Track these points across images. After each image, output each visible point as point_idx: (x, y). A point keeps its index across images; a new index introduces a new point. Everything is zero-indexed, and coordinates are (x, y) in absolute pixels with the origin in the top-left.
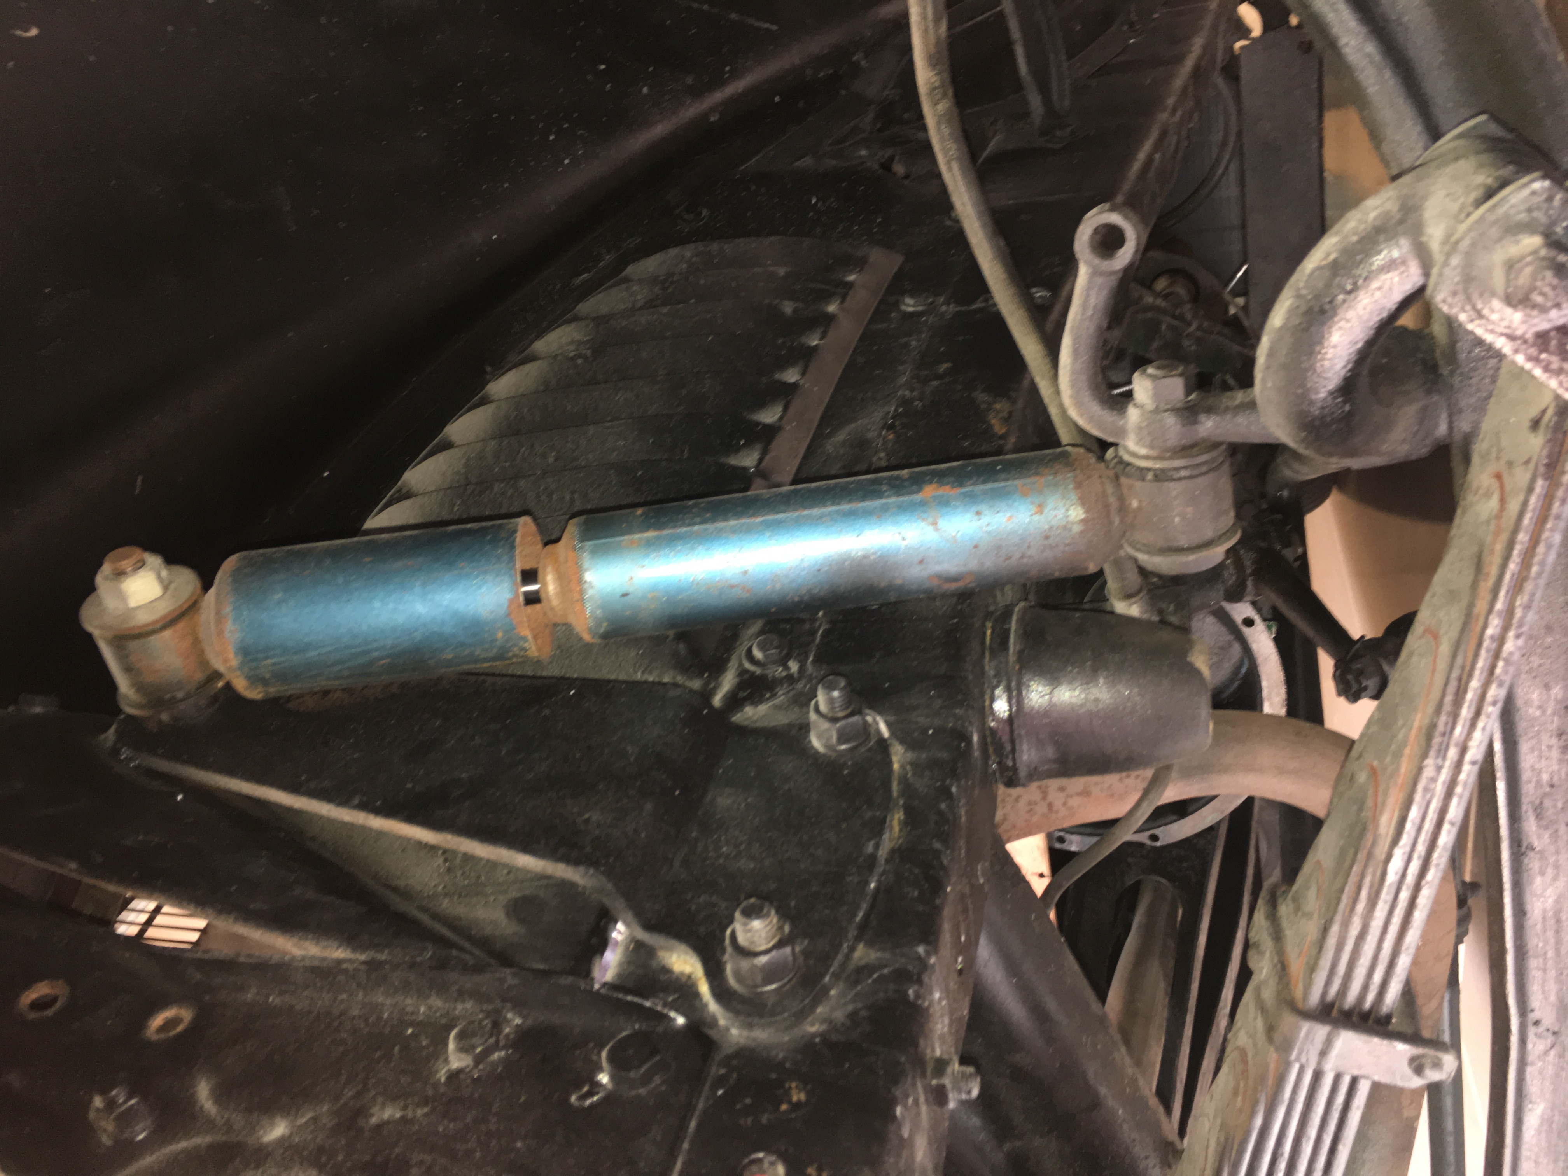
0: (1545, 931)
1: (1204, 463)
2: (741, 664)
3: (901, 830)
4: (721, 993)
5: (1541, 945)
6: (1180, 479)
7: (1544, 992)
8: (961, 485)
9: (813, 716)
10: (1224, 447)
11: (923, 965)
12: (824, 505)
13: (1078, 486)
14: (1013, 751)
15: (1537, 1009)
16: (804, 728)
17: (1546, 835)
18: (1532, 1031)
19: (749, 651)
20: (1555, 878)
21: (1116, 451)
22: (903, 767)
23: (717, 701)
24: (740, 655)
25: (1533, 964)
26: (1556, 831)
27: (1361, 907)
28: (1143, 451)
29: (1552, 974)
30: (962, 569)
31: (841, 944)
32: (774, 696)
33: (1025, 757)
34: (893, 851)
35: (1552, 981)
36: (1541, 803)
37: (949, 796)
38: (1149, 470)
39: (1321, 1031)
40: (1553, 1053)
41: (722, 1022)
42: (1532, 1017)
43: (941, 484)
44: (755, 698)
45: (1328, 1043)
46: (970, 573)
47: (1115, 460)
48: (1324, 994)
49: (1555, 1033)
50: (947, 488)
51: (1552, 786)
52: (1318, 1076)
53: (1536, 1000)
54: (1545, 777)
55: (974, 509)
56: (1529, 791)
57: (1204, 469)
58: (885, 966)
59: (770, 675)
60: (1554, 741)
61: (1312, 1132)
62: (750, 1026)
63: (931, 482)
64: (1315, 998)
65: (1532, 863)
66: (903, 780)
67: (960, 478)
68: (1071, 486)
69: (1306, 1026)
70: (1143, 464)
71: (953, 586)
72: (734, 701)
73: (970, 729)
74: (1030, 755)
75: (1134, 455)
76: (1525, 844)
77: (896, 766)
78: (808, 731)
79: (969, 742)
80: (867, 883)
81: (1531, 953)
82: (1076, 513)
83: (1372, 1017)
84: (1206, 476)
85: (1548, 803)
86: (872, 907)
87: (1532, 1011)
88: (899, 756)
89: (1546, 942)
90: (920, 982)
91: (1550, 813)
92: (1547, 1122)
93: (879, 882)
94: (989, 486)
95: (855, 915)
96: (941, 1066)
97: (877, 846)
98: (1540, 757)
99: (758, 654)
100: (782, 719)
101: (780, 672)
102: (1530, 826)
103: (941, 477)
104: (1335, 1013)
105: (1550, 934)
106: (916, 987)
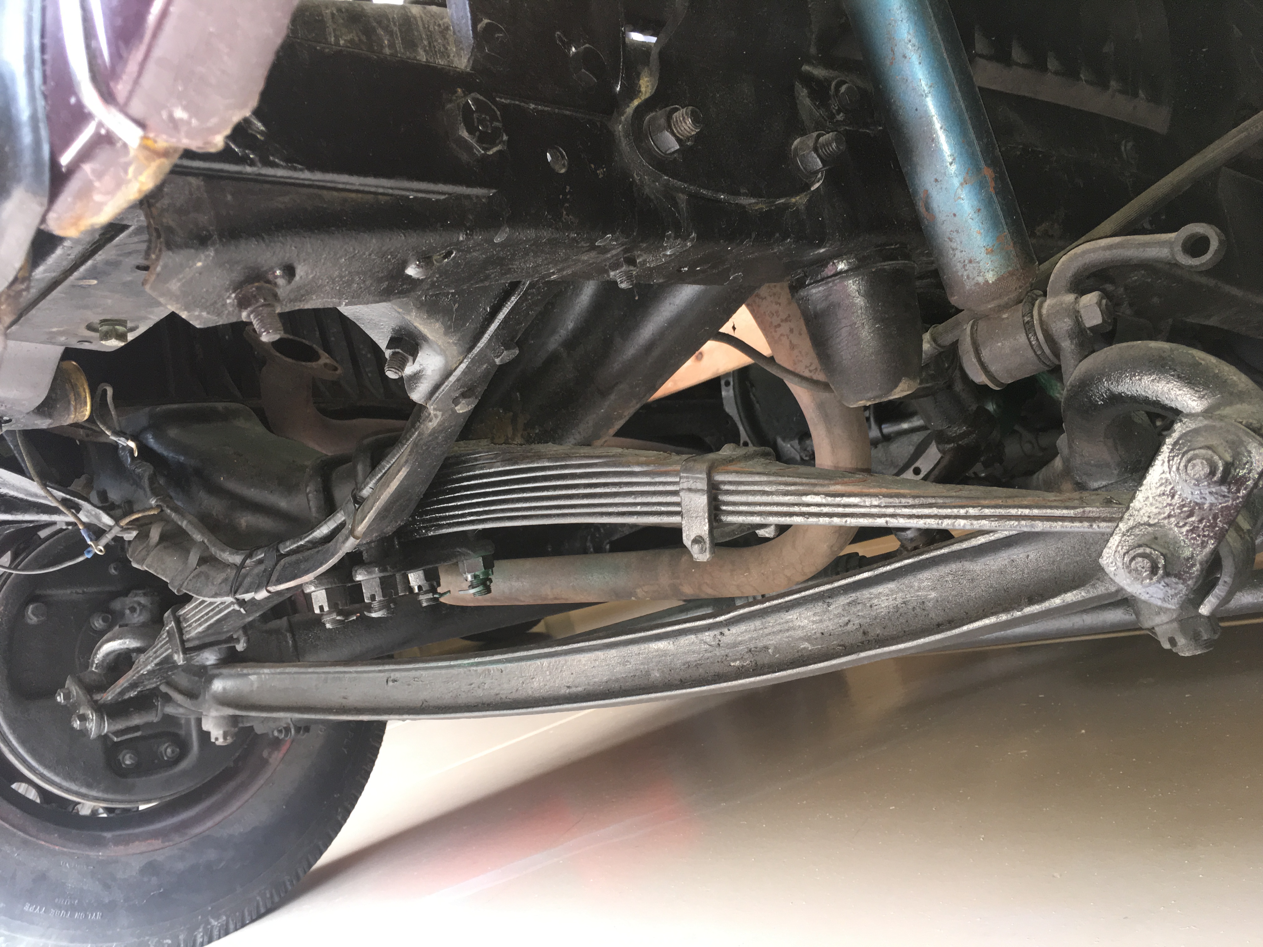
0: (779, 624)
1: (1043, 352)
2: (833, 79)
3: (756, 210)
4: (640, 111)
5: (771, 624)
6: (1029, 339)
7: (742, 633)
8: (997, 194)
9: (815, 134)
10: (1057, 362)
11: (685, 238)
12: (964, 100)
13: (1011, 274)
14: (817, 282)
15: (731, 632)
16: (803, 132)
17: (840, 610)
18: (717, 632)
19: (844, 82)
20: (814, 622)
21: (1040, 296)
22: (794, 204)
23: (806, 68)
24: (839, 77)
25: (758, 623)
26: (843, 616)
27: (782, 488)
28: (1044, 311)
29: (755, 635)
30: (936, 210)
31: (686, 182)
32: (818, 108)
33: (814, 291)
34: (743, 207)
35: (750, 636)
36: (859, 603)
37: (784, 239)
38: (1032, 317)
39: (702, 485)
40: (707, 646)
41: (623, 118)
42: (725, 631)
43: (995, 179)
44: (812, 95)
45: (696, 491)
46: (934, 217)
47: (1034, 296)
48: (724, 483)
49: (719, 644)
50: (993, 184)
51: (871, 606)
52: (675, 493)
53: (735, 630)
54: (875, 601)
55: (982, 208)
56: (865, 594)
57: (1039, 353)
58: (679, 213)
59: (830, 101)
60: (899, 601)
61: (639, 500)
62: (627, 136)
63: (995, 172)
64: (719, 478)
65: (820, 607)
66: (786, 206)
67: (1001, 192)
68: (1010, 269)
69: (704, 476)
70: (1035, 313)
71: (922, 209)
72: (808, 80)
73: (828, 245)
74: (816, 293)
75: (1040, 307)
76: (830, 601)
77: (793, 200)
78: (802, 135)
79: (819, 246)
80: (723, 193)
81: (764, 620)
82: (991, 277)
83: (718, 512)
84: (1033, 354)
85: (859, 607)
86: (709, 200)
87: (729, 630)
88: (800, 200)
89: (773, 626)
90: (676, 238)
91: (854, 609)
92: (665, 653)
93: (725, 201)
94: (1000, 213)
95: (704, 188)
96: (631, 261)
97: (745, 195)
98: (887, 595)
99: (843, 89)
100: (804, 115)
101: (834, 107)
102: (843, 600)
103: (999, 178)
104: (714, 491)
105: (778, 628)
106: (673, 235)
